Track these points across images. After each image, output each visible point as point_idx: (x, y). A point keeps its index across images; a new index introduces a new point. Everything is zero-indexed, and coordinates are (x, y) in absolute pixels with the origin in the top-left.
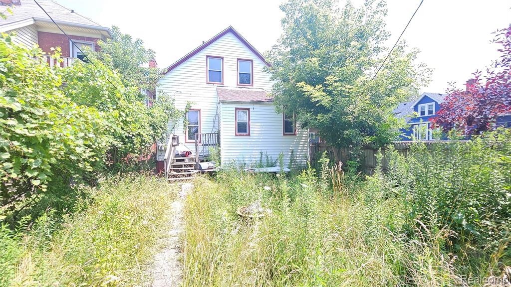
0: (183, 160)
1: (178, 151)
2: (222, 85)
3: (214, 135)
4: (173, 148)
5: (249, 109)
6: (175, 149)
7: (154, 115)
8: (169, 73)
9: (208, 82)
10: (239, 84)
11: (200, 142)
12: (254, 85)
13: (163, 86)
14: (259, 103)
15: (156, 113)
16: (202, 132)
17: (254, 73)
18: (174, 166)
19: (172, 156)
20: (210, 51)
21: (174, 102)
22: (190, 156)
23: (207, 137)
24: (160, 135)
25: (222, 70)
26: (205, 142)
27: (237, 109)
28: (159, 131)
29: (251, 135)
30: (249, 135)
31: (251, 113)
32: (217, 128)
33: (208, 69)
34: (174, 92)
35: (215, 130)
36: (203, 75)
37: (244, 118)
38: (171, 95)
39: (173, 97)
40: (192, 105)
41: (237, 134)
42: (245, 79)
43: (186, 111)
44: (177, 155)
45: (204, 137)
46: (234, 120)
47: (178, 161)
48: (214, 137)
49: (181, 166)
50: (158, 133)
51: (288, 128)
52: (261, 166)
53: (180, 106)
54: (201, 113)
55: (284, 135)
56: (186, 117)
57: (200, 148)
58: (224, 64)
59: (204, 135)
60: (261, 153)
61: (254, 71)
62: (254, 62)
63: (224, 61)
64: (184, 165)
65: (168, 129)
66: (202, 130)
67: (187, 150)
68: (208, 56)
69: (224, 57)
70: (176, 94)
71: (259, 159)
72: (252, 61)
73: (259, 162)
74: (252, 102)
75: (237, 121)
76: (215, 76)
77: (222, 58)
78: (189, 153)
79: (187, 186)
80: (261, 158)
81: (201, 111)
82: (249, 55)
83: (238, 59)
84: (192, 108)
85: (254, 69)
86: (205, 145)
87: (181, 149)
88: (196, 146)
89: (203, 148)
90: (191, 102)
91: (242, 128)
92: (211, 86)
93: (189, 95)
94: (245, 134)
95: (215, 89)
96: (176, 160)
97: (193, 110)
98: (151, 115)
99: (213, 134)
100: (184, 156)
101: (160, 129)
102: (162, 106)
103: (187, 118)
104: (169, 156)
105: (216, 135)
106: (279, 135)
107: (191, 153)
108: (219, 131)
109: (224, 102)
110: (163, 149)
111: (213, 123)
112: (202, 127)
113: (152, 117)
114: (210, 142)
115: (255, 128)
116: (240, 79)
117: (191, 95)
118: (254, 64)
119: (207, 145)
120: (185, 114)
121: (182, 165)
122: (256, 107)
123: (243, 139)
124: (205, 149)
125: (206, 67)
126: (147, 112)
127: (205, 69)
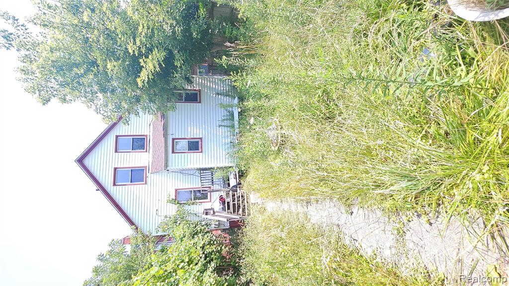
0: (228, 203)
1: (219, 209)
2: (147, 168)
3: (202, 174)
4: (216, 214)
5: (173, 139)
6: (217, 212)
7: (182, 235)
8: (136, 223)
9: (144, 183)
10: (145, 150)
11: (210, 187)
12: (146, 134)
13: (151, 228)
14: (165, 128)
15: (180, 233)
16: (200, 186)
17: (132, 134)
18: (234, 211)
19: (225, 214)
20: (107, 182)
21: (168, 216)
22: (224, 196)
23: (204, 181)
24: (203, 228)
25: (130, 169)
26: (210, 183)
27: (173, 152)
28: (199, 229)
29: (201, 137)
30: (201, 139)
31: (177, 137)
32: (195, 171)
33: (130, 183)
34: (157, 217)
35: (197, 173)
36: (137, 189)
37: (184, 144)
38: (160, 219)
39: (163, 218)
40: (171, 198)
41: (200, 151)
42: (139, 143)
43: (178, 203)
44: (224, 209)
45: (204, 184)
46: (186, 154)
47: (229, 208)
48: (205, 174)
49: (234, 205)
50: (201, 229)
51: (193, 98)
52: (233, 126)
53: (172, 210)
54: (179, 188)
55: (200, 102)
56: (183, 204)
57: (216, 187)
58: (122, 166)
59: (202, 184)
60: (220, 126)
61: (129, 134)
62: (118, 134)
63: (119, 166)
64: (233, 201)
65: (196, 219)
66: (197, 187)
67: (218, 199)
68: (114, 185)
69: (113, 167)
70: (160, 214)
71: (226, 128)
72: (117, 137)
73: (229, 128)
74: (165, 136)
75: (187, 151)
76: (137, 175)
77: (115, 169)
78: (221, 198)
79: (253, 198)
80: (225, 126)
81: (177, 188)
82: (110, 140)
83: (116, 151)
84: (174, 198)
85: (126, 134)
86: (213, 183)
87: (217, 206)
88: (213, 191)
89: (216, 184)
90: (168, 199)
91: (194, 146)
92: (149, 180)
93: (160, 201)
94: (200, 143)
95: (152, 175)
96: (228, 209)
97: (176, 196)
98: (182, 238)
100: (224, 203)
101: (197, 228)
102: (173, 227)
103: (185, 202)
104: (224, 217)
105: (202, 172)
106: (200, 107)
107: (221, 196)
108: (198, 169)
109: (166, 166)
110: (217, 223)
111: (189, 176)
112: (194, 187)
113: (184, 237)
114: (209, 178)
115: (194, 132)
116: (140, 149)
117: (160, 199)
118: (121, 134)
119: (213, 180)
120: (181, 204)
122: (170, 131)
123: (205, 145)
125: (127, 186)
126: (180, 242)
127: (130, 186)
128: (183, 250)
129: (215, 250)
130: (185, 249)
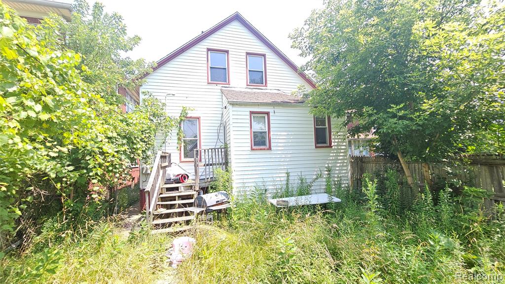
0: (177, 189)
1: (169, 175)
2: (228, 86)
3: (220, 150)
4: (161, 172)
5: (268, 113)
6: (164, 173)
7: (131, 121)
8: (159, 71)
9: (210, 81)
10: (249, 84)
11: (200, 161)
12: (268, 85)
13: (150, 84)
14: (284, 104)
15: (134, 118)
16: (203, 148)
17: (267, 71)
18: (163, 199)
19: (160, 183)
20: (212, 42)
21: (164, 107)
22: (188, 182)
23: (210, 154)
24: (140, 152)
25: (227, 67)
26: (207, 160)
27: (252, 113)
28: (139, 146)
29: (272, 148)
30: (270, 148)
31: (271, 118)
32: (223, 141)
33: (210, 66)
34: (165, 94)
35: (220, 144)
36: (203, 73)
37: (258, 127)
38: (161, 98)
39: (163, 101)
40: (189, 112)
41: (254, 147)
42: (258, 78)
43: (181, 120)
44: (168, 181)
45: (207, 153)
46: (249, 129)
47: (169, 190)
48: (220, 153)
49: (173, 199)
50: (137, 149)
51: (322, 138)
52: (288, 194)
53: (173, 111)
54: (201, 121)
55: (316, 147)
56: (180, 127)
57: (201, 169)
58: (230, 59)
59: (207, 151)
60: (288, 173)
61: (267, 68)
62: (267, 56)
63: (230, 55)
64: (179, 197)
65: (156, 143)
66: (202, 144)
67: (183, 172)
68: (209, 50)
69: (230, 50)
70: (167, 98)
71: (285, 183)
72: (264, 55)
73: (285, 187)
74: (275, 104)
75: (253, 130)
76: (219, 74)
77: (227, 52)
78: (184, 177)
80: (288, 180)
81: (201, 118)
82: (261, 49)
83: (248, 54)
84: (189, 115)
85: (267, 65)
86: (208, 165)
87: (173, 171)
88: (196, 166)
89: (205, 169)
90: (188, 108)
91: (260, 141)
92: (214, 86)
93: (185, 99)
95: (220, 91)
97: (190, 118)
98: (126, 121)
99: (218, 149)
100: (177, 181)
101: (141, 143)
102: (147, 111)
103: (182, 128)
104: (154, 184)
105: (223, 150)
106: (310, 148)
107: (188, 177)
108: (226, 144)
109: (233, 104)
110: (149, 172)
111: (216, 134)
112: (202, 141)
113: (128, 125)
114: (214, 160)
115: (277, 137)
116: (250, 77)
117: (188, 99)
118: (267, 59)
119: (211, 165)
120: (180, 123)
121: (175, 197)
122: (278, 110)
123: (261, 155)
124: (208, 170)
125: (206, 62)
126: (121, 118)
127: (206, 65)
128: (80, 111)
129: (91, 174)
130: (80, 117)
